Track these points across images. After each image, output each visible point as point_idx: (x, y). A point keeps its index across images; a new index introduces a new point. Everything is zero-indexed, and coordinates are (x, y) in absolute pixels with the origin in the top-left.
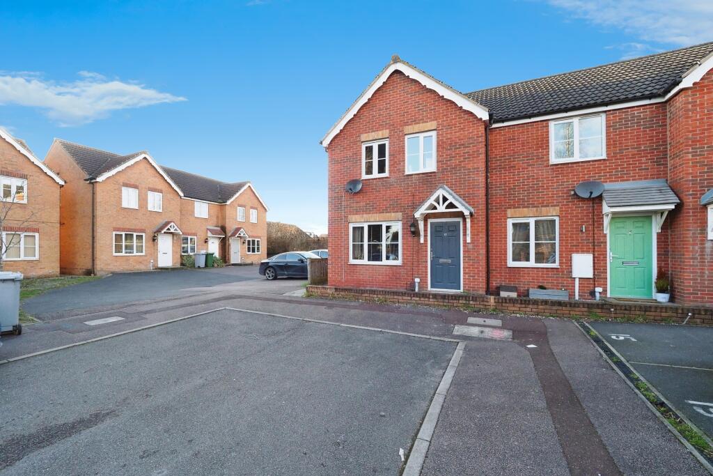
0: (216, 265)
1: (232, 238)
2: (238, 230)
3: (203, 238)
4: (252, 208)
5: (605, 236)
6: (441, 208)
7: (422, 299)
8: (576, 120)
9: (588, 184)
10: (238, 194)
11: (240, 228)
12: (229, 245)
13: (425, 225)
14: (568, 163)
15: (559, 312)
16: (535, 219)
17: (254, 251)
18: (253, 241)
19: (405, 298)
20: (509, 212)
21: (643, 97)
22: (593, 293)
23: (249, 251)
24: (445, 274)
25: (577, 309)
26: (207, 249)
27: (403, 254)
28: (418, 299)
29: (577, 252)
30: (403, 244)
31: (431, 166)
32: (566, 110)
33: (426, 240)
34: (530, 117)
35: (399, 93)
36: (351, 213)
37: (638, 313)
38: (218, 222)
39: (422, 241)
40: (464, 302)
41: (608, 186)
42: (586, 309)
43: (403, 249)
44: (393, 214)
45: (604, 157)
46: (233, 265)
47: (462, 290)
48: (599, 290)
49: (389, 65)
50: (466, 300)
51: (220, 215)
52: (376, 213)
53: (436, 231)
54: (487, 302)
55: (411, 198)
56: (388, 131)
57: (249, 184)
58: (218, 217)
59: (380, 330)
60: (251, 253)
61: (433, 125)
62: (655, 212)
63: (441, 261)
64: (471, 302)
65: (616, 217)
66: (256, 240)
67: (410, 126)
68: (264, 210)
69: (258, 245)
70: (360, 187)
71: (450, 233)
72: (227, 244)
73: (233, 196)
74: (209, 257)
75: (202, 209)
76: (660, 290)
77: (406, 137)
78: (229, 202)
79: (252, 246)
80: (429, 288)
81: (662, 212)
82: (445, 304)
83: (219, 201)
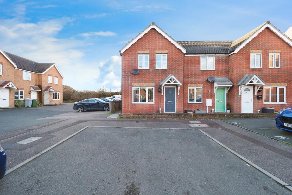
0: (37, 106)
1: (46, 91)
2: (49, 87)
3: (28, 91)
4: (56, 77)
5: (215, 94)
6: (172, 83)
7: (169, 116)
8: (207, 57)
9: (211, 78)
10: (48, 69)
11: (50, 87)
12: (43, 95)
13: (164, 88)
14: (205, 71)
15: (212, 117)
16: (196, 88)
17: (56, 98)
18: (56, 93)
19: (163, 116)
20: (189, 85)
21: (224, 54)
22: (211, 111)
23: (54, 98)
24: (170, 106)
25: (216, 116)
26: (30, 97)
27: (155, 99)
28: (168, 116)
29: (208, 98)
30: (155, 95)
31: (165, 67)
32: (205, 54)
33: (163, 94)
34: (195, 54)
35: (153, 37)
36: (133, 82)
37: (231, 116)
38: (36, 83)
39: (162, 94)
40: (184, 116)
41: (217, 79)
42: (219, 116)
43: (155, 97)
44: (151, 84)
45: (214, 70)
46: (46, 105)
47: (176, 112)
48: (213, 110)
49: (150, 25)
50: (184, 115)
51: (38, 79)
52: (144, 83)
53: (167, 91)
54: (191, 115)
55: (158, 78)
56: (149, 51)
57: (54, 65)
58: (36, 80)
59: (169, 128)
60: (55, 99)
61: (166, 51)
62: (226, 87)
63: (169, 102)
64: (186, 116)
65: (219, 88)
66: (57, 93)
67: (158, 51)
68: (61, 78)
69: (58, 95)
70: (138, 72)
71: (172, 92)
72: (42, 95)
73: (46, 70)
74: (34, 101)
75: (27, 75)
76: (228, 109)
77: (156, 55)
78: (43, 73)
79: (55, 96)
80: (165, 112)
81: (228, 87)
82: (177, 117)
83: (37, 72)
